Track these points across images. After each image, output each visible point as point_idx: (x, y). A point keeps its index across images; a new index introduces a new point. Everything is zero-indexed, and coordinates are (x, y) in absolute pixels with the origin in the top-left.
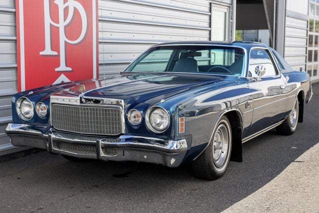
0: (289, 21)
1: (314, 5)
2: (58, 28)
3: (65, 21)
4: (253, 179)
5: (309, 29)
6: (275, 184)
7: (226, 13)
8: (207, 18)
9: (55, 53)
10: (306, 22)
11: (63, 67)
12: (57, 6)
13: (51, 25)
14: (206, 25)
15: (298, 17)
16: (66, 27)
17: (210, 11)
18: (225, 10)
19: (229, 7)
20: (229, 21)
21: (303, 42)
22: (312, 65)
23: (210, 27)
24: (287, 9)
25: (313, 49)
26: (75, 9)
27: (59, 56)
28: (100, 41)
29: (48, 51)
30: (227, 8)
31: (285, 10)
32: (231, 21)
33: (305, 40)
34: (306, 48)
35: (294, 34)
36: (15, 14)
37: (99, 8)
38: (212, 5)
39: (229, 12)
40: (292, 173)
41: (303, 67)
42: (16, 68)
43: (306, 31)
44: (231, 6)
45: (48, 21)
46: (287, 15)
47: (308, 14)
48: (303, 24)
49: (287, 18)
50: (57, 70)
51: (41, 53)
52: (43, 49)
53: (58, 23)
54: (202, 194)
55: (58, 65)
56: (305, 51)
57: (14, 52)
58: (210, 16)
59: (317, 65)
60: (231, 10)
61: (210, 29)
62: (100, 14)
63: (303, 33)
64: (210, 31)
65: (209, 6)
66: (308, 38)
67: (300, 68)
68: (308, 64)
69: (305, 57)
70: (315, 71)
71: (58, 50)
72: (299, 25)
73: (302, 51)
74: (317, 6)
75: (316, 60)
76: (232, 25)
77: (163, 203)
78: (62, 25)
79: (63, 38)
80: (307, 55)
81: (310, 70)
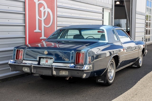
0: (138, 16)
1: (148, 8)
2: (41, 20)
3: (44, 17)
4: (128, 84)
5: (146, 20)
6: (137, 86)
7: (109, 13)
8: (102, 15)
9: (40, 31)
10: (145, 16)
11: (43, 37)
12: (41, 11)
13: (39, 19)
14: (101, 18)
15: (141, 14)
16: (44, 20)
17: (103, 12)
18: (109, 11)
19: (111, 10)
20: (111, 16)
21: (144, 26)
22: (148, 36)
23: (103, 19)
24: (136, 10)
25: (148, 29)
26: (48, 12)
27: (41, 32)
28: (58, 26)
29: (37, 30)
30: (110, 10)
31: (136, 11)
32: (112, 16)
33: (145, 25)
34: (145, 28)
35: (139, 22)
36: (25, 15)
37: (57, 11)
38: (104, 9)
39: (111, 12)
40: (144, 82)
41: (144, 37)
42: (25, 37)
43: (145, 21)
44: (112, 9)
45: (37, 17)
46: (136, 13)
47: (146, 13)
48: (144, 17)
49: (136, 15)
50: (41, 38)
51: (35, 31)
52: (35, 29)
53: (41, 18)
54: (108, 90)
55: (41, 36)
56: (145, 29)
57: (24, 31)
58: (103, 14)
59: (150, 36)
60: (112, 11)
61: (103, 20)
62: (58, 14)
63: (144, 22)
64: (103, 21)
65: (103, 10)
66: (146, 24)
67: (142, 38)
68: (146, 36)
69: (144, 33)
70: (149, 39)
71: (41, 30)
72: (142, 18)
73: (143, 30)
74: (150, 9)
75: (149, 34)
76: (112, 18)
77: (93, 93)
78: (43, 19)
79: (43, 25)
80: (146, 32)
81: (146, 38)
